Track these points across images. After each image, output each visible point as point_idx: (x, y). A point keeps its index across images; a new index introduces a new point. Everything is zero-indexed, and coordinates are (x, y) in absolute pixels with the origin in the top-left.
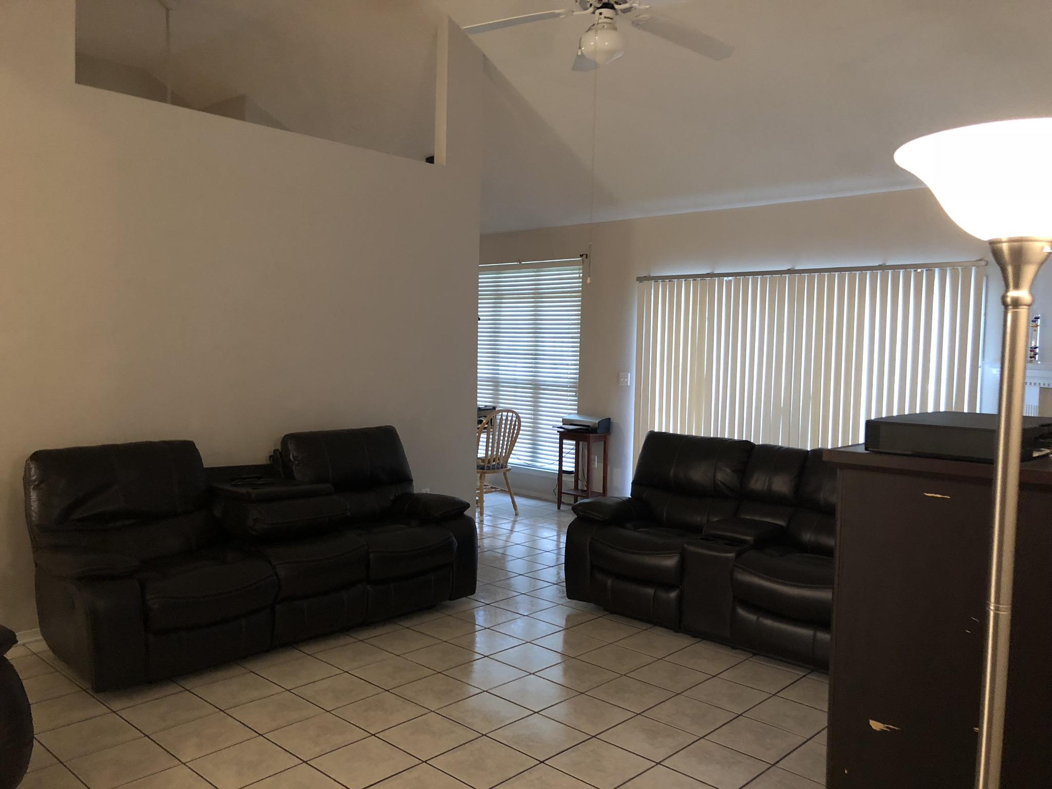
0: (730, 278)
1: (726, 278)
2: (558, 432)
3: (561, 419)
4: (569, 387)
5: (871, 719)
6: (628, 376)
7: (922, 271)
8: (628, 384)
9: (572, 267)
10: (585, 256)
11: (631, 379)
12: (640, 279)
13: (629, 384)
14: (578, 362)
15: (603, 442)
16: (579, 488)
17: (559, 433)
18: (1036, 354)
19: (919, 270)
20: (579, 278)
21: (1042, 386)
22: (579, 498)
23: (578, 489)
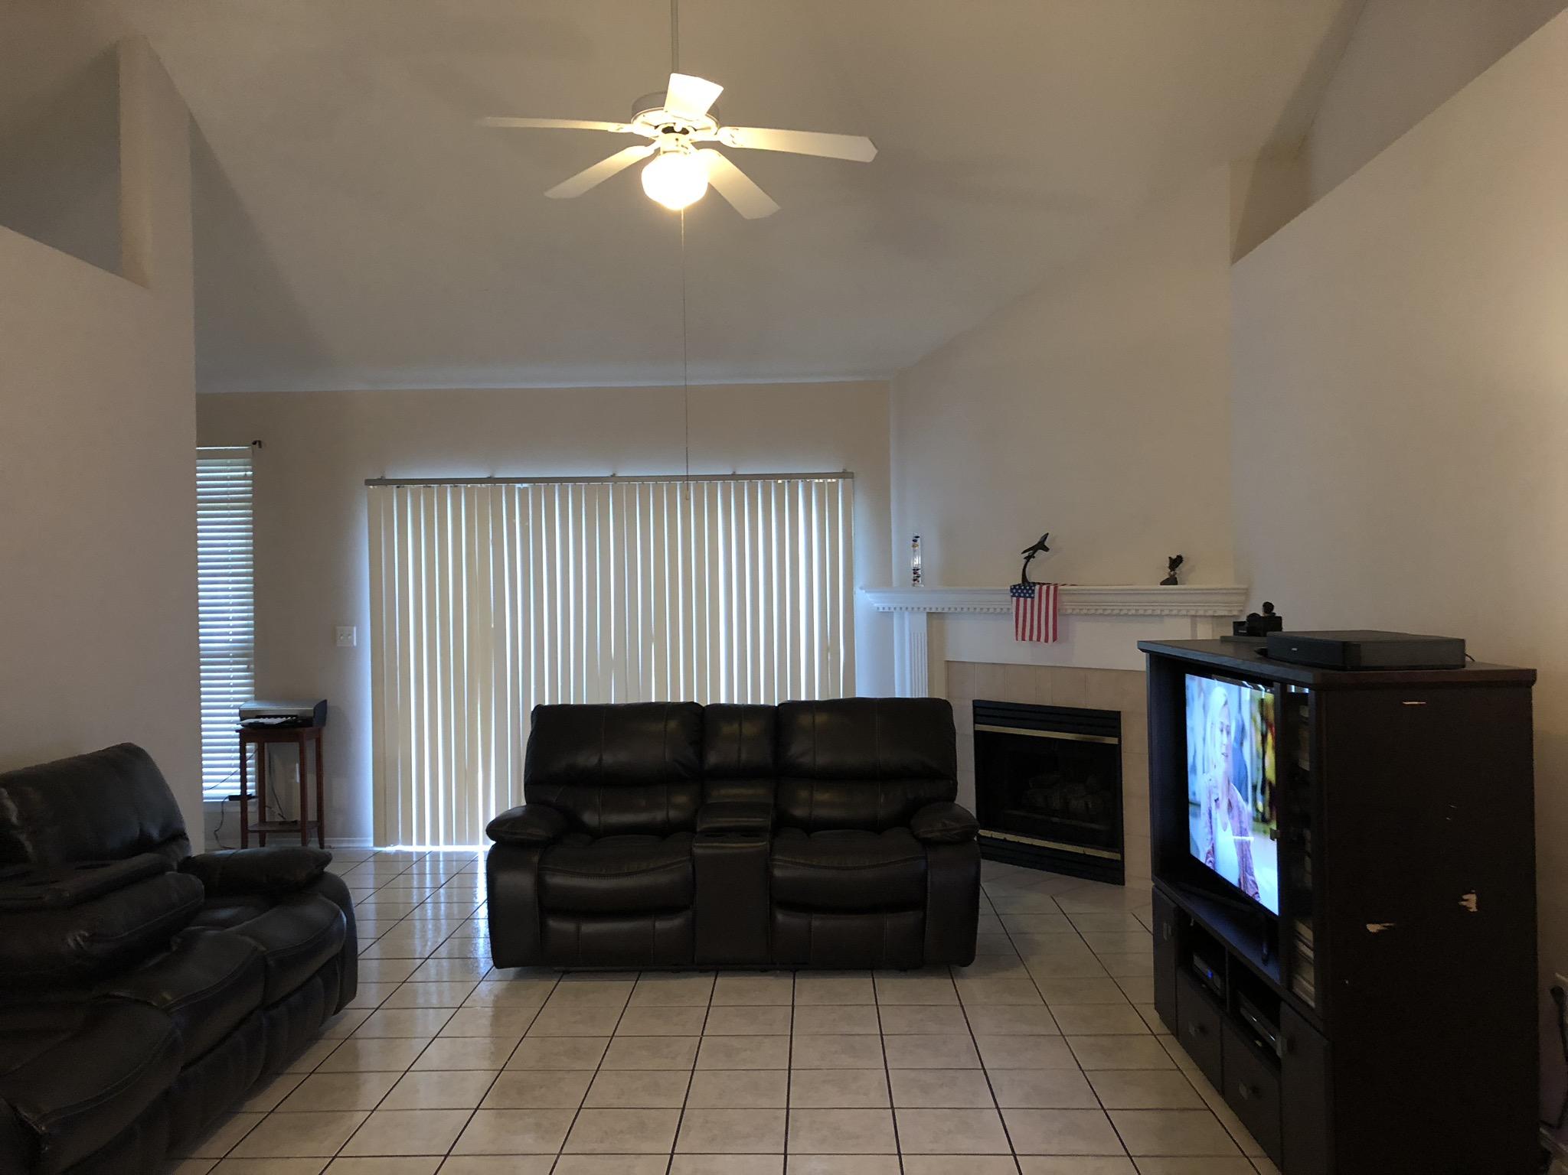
0: (525, 485)
1: (518, 485)
2: (237, 731)
3: (237, 711)
4: (233, 657)
5: (1370, 923)
6: (353, 632)
7: (784, 482)
8: (353, 643)
9: (229, 461)
10: (257, 444)
11: (362, 636)
12: (369, 482)
13: (355, 644)
14: (252, 614)
15: (314, 740)
16: (267, 820)
17: (238, 734)
18: (918, 577)
19: (780, 481)
20: (245, 478)
21: (928, 610)
22: (267, 834)
23: (265, 822)
